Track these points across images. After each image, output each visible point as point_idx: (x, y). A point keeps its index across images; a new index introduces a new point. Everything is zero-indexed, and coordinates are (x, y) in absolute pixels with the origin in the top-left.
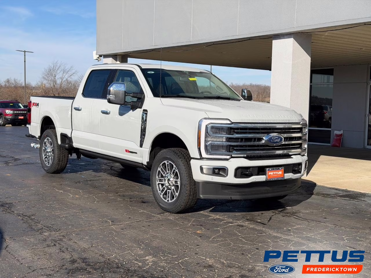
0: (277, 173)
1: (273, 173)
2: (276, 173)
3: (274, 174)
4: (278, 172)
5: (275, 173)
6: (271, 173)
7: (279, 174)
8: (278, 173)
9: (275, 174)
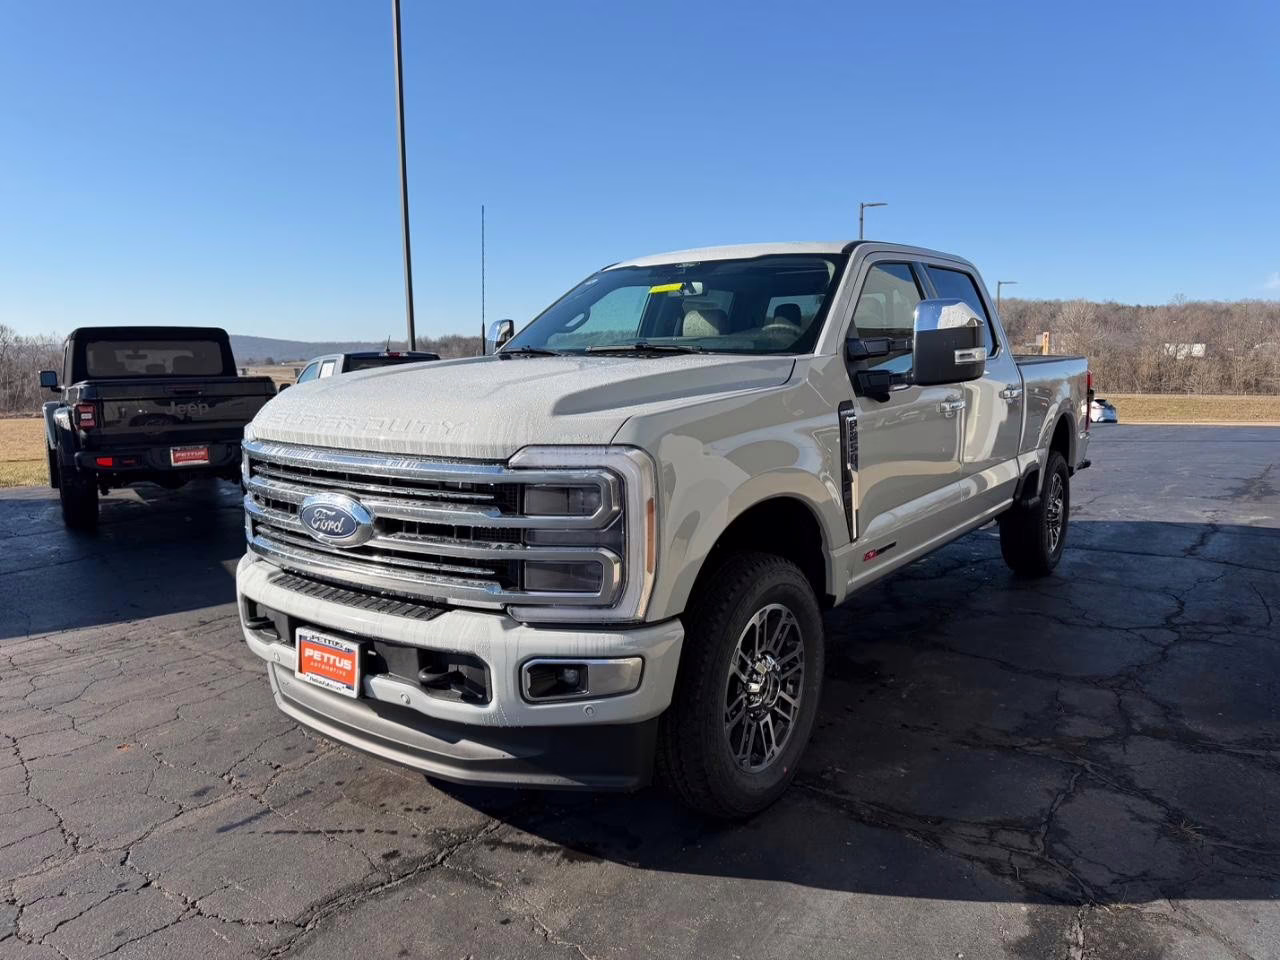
0: (335, 660)
1: (322, 657)
2: (331, 662)
3: (325, 660)
4: (337, 659)
5: (329, 659)
6: (312, 651)
7: (342, 669)
8: (337, 664)
9: (328, 664)
